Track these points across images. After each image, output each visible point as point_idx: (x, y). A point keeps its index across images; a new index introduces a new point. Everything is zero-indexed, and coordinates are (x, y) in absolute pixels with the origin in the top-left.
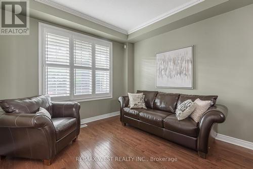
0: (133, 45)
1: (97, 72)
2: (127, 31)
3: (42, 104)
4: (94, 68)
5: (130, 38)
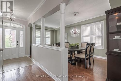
5: (55, 30)
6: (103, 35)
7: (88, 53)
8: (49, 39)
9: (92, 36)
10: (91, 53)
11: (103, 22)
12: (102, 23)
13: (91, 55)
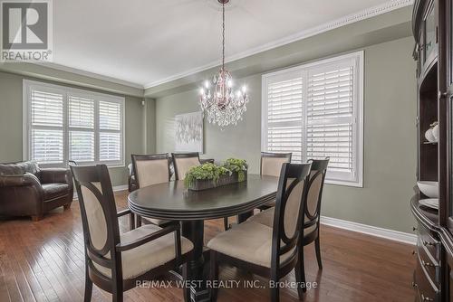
0: (153, 101)
1: (101, 134)
2: (142, 86)
3: (30, 169)
4: (97, 130)
5: (146, 94)
6: (357, 121)
7: (290, 231)
8: (118, 135)
9: (310, 122)
10: (307, 220)
11: (359, 58)
12: (354, 61)
13: (307, 231)
